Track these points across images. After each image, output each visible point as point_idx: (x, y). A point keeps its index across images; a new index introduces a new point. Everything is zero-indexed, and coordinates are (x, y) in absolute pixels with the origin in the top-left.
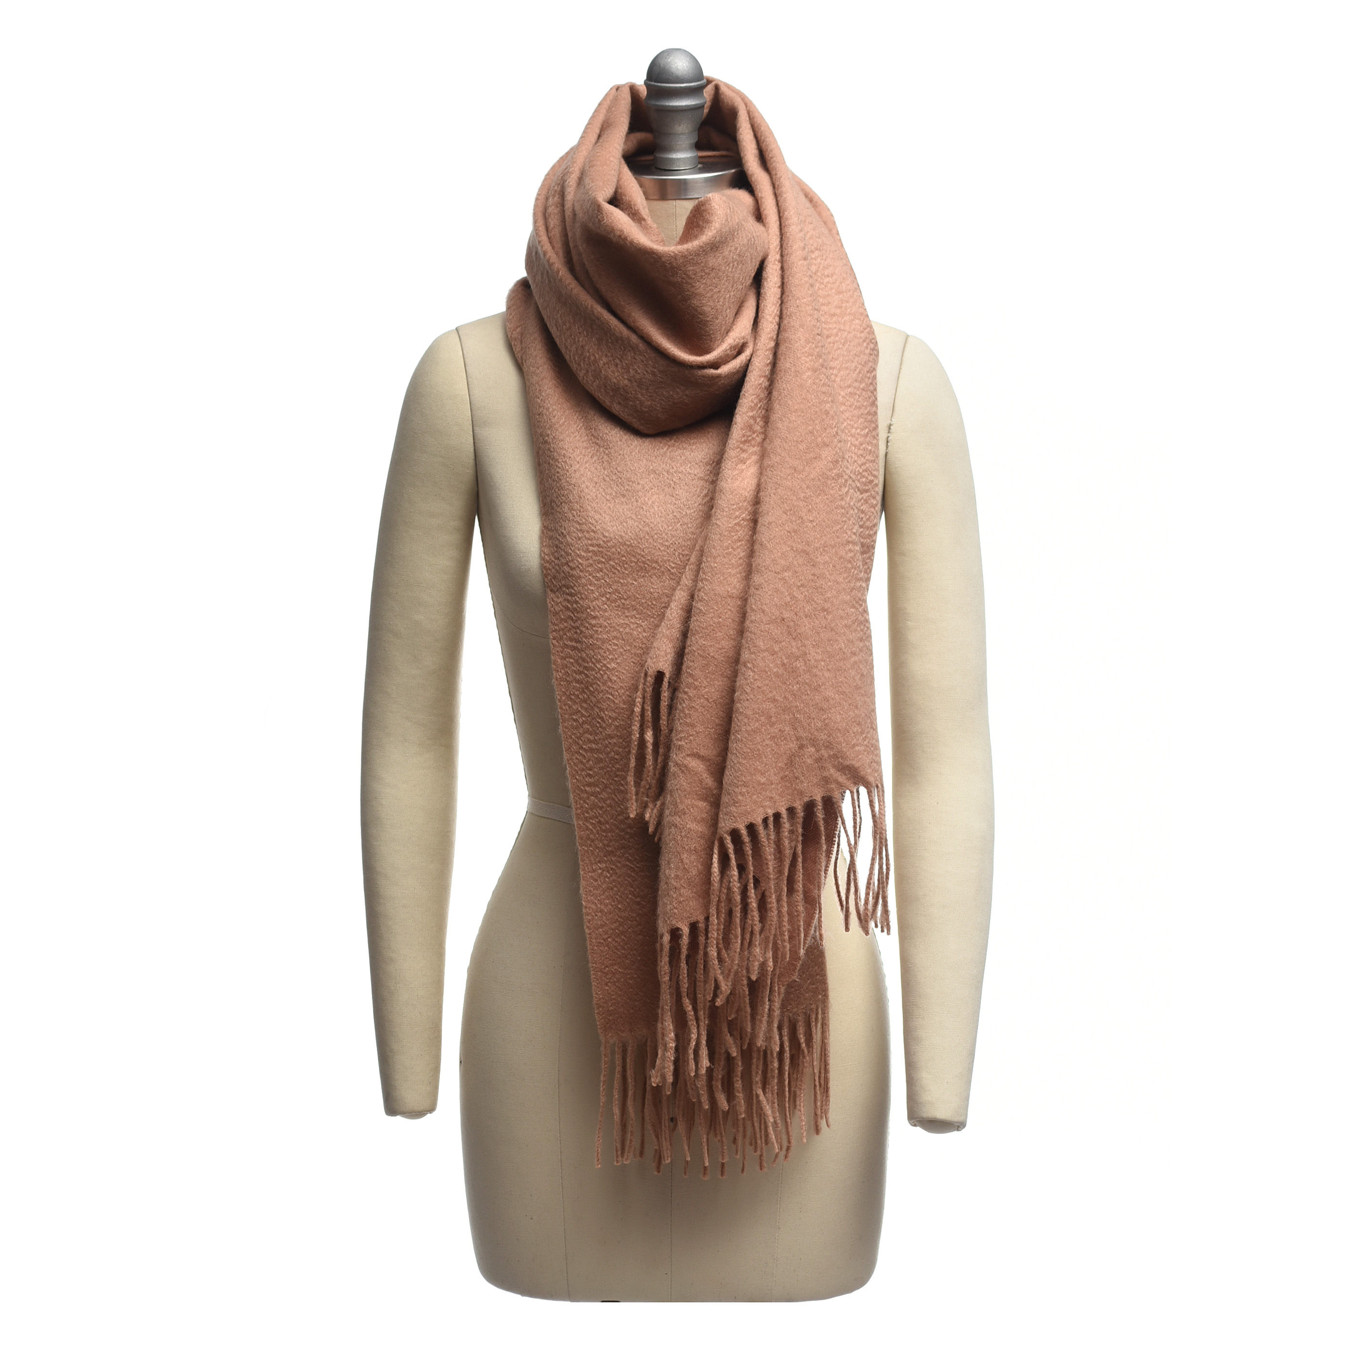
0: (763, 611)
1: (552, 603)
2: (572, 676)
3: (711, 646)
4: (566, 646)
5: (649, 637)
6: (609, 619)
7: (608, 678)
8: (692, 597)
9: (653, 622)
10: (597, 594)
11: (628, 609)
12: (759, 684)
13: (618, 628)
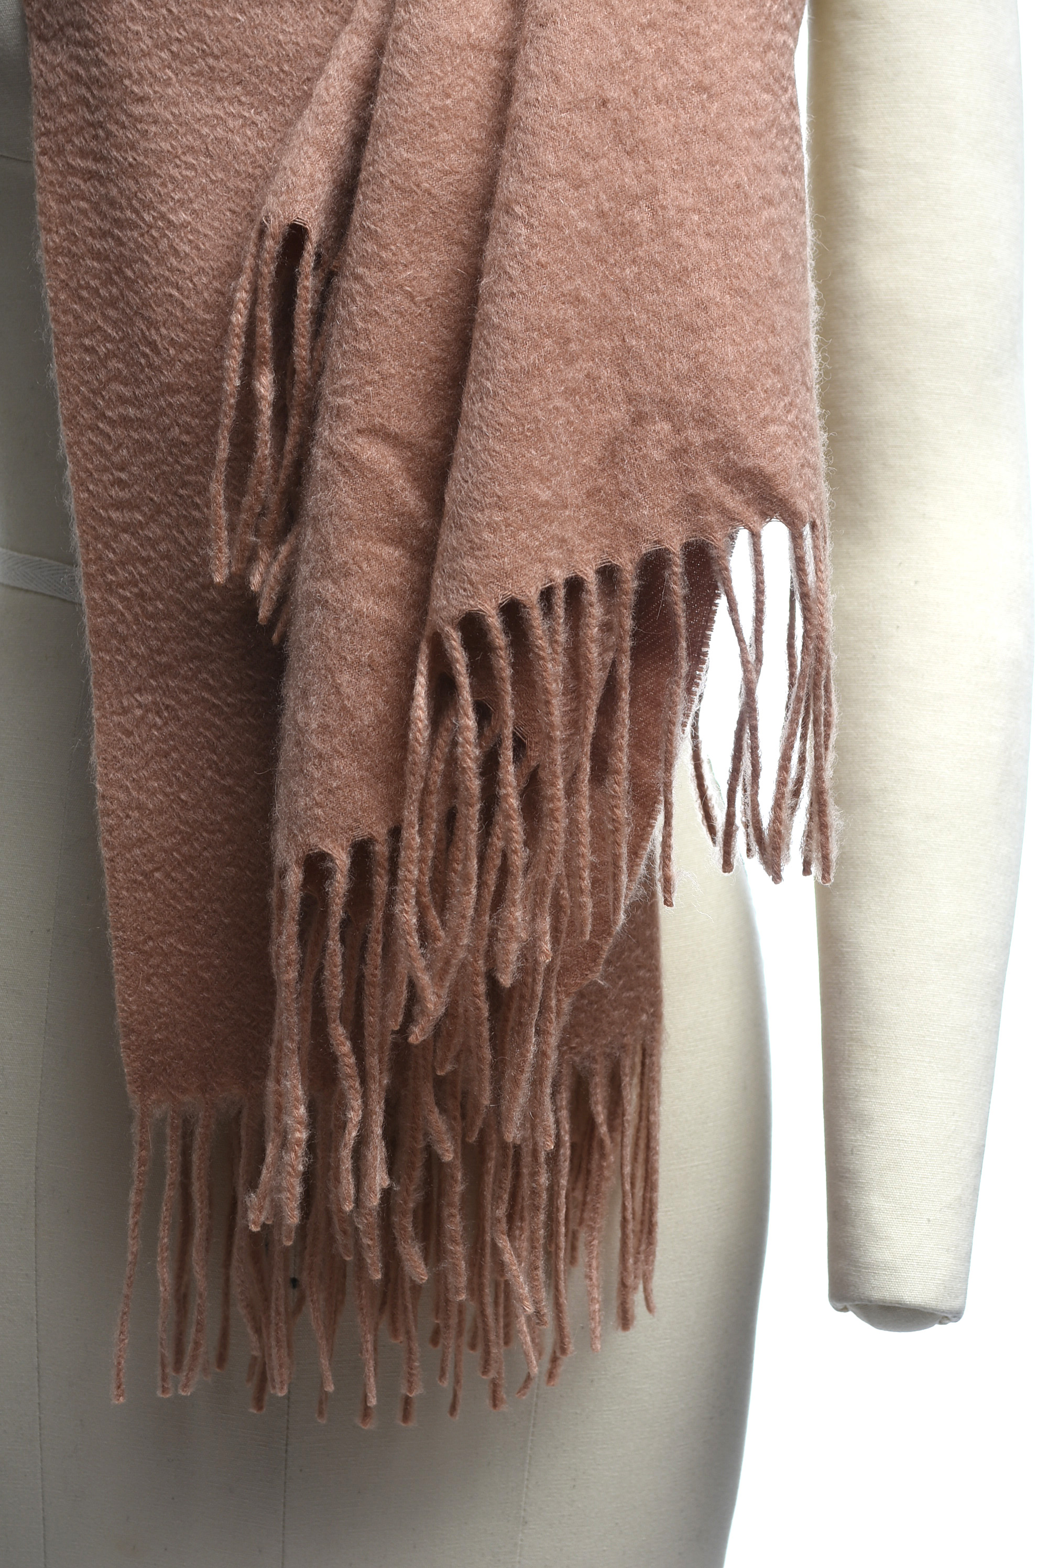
0: (557, 79)
1: (41, 66)
2: (85, 242)
3: (423, 165)
4: (72, 170)
5: (271, 151)
6: (176, 105)
7: (171, 246)
8: (379, 48)
9: (282, 115)
10: (149, 42)
11: (222, 80)
12: (541, 255)
13: (197, 126)
